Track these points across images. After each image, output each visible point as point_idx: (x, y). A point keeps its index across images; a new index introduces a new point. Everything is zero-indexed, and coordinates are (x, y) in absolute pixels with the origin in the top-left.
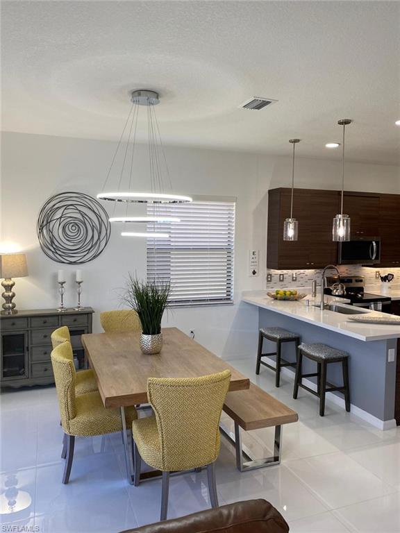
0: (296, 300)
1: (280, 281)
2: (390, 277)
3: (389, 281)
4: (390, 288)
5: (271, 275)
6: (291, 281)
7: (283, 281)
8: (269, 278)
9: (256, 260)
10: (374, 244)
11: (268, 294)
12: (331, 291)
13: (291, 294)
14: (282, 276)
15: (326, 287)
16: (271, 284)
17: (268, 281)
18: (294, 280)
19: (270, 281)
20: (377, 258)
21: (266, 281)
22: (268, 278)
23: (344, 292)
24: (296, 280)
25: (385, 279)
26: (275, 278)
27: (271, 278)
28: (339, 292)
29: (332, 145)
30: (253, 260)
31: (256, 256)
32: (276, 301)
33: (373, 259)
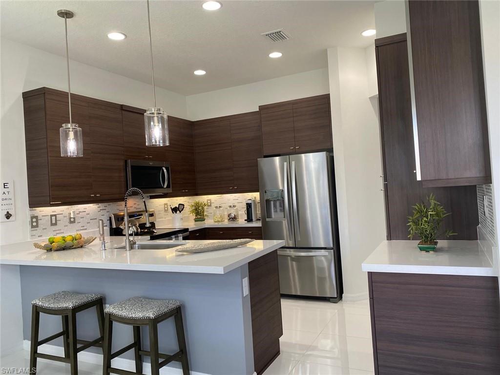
0: (82, 247)
1: (52, 224)
2: (181, 207)
3: (180, 212)
4: (182, 219)
5: (36, 217)
6: (67, 223)
7: (56, 224)
8: (35, 222)
9: (11, 196)
10: (165, 171)
11: (37, 246)
12: (122, 230)
13: (74, 239)
14: (53, 218)
15: (114, 226)
16: (38, 231)
17: (33, 227)
18: (72, 221)
19: (37, 226)
20: (168, 186)
21: (29, 227)
22: (32, 222)
23: (137, 229)
24: (74, 222)
25: (175, 210)
26: (44, 222)
27: (37, 222)
28: (132, 230)
29: (116, 36)
30: (4, 196)
31: (11, 189)
32: (50, 253)
33: (165, 186)
